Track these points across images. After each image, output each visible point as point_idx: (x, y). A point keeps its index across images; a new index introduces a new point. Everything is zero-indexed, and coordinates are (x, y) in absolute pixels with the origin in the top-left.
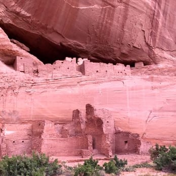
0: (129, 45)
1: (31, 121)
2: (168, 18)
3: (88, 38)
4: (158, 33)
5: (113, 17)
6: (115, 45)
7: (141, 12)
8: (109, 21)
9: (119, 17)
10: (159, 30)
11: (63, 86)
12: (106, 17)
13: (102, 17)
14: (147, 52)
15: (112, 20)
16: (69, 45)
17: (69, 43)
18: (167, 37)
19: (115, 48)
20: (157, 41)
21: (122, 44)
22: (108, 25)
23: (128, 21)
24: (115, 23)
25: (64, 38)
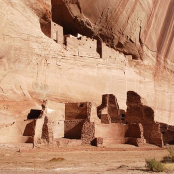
0: (128, 37)
1: (57, 99)
2: (157, 21)
3: (99, 19)
4: (149, 33)
5: (125, 6)
6: (117, 33)
7: (144, 10)
8: (121, 10)
9: (129, 8)
10: (150, 30)
11: (85, 65)
12: (121, 4)
13: (118, 3)
14: (138, 47)
15: (123, 9)
16: (82, 21)
17: (83, 19)
18: (153, 38)
19: (116, 37)
20: (147, 39)
21: (122, 34)
22: (119, 13)
23: (133, 15)
24: (124, 12)
25: (81, 12)
